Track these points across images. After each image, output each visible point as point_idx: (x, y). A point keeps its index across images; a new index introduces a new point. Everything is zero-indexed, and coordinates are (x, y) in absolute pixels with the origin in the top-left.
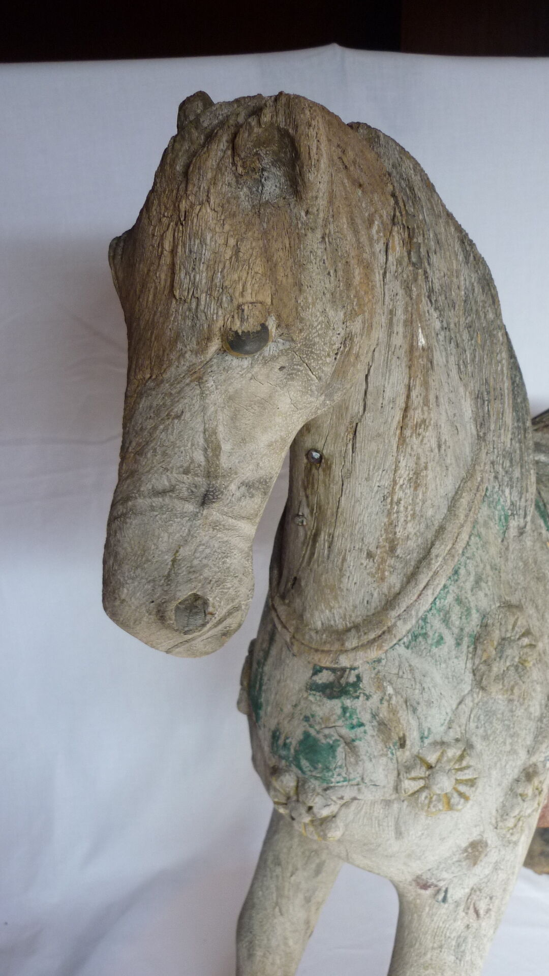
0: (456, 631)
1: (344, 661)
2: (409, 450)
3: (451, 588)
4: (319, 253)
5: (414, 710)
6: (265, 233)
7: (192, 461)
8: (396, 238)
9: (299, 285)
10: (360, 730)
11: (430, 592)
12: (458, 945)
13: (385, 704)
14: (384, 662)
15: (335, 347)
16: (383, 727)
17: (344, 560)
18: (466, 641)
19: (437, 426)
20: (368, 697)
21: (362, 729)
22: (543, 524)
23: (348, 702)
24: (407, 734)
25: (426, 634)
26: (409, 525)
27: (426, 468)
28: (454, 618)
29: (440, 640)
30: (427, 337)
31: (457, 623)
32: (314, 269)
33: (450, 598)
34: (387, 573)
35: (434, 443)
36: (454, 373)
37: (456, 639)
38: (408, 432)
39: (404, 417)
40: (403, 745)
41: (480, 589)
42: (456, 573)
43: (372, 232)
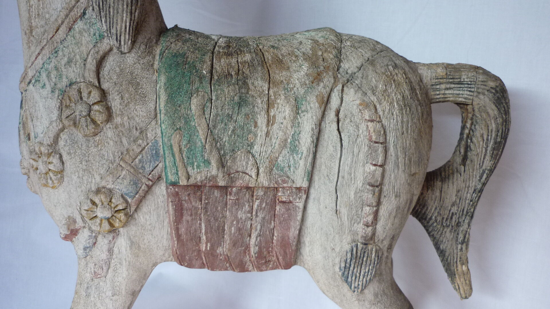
0: (53, 84)
3: (53, 60)
5: (33, 121)
13: (25, 114)
14: (28, 92)
16: (24, 126)
18: (57, 92)
20: (23, 109)
24: (30, 133)
25: (39, 81)
28: (53, 77)
29: (44, 86)
31: (54, 80)
37: (52, 89)
40: (29, 139)
41: (70, 66)
42: (56, 52)
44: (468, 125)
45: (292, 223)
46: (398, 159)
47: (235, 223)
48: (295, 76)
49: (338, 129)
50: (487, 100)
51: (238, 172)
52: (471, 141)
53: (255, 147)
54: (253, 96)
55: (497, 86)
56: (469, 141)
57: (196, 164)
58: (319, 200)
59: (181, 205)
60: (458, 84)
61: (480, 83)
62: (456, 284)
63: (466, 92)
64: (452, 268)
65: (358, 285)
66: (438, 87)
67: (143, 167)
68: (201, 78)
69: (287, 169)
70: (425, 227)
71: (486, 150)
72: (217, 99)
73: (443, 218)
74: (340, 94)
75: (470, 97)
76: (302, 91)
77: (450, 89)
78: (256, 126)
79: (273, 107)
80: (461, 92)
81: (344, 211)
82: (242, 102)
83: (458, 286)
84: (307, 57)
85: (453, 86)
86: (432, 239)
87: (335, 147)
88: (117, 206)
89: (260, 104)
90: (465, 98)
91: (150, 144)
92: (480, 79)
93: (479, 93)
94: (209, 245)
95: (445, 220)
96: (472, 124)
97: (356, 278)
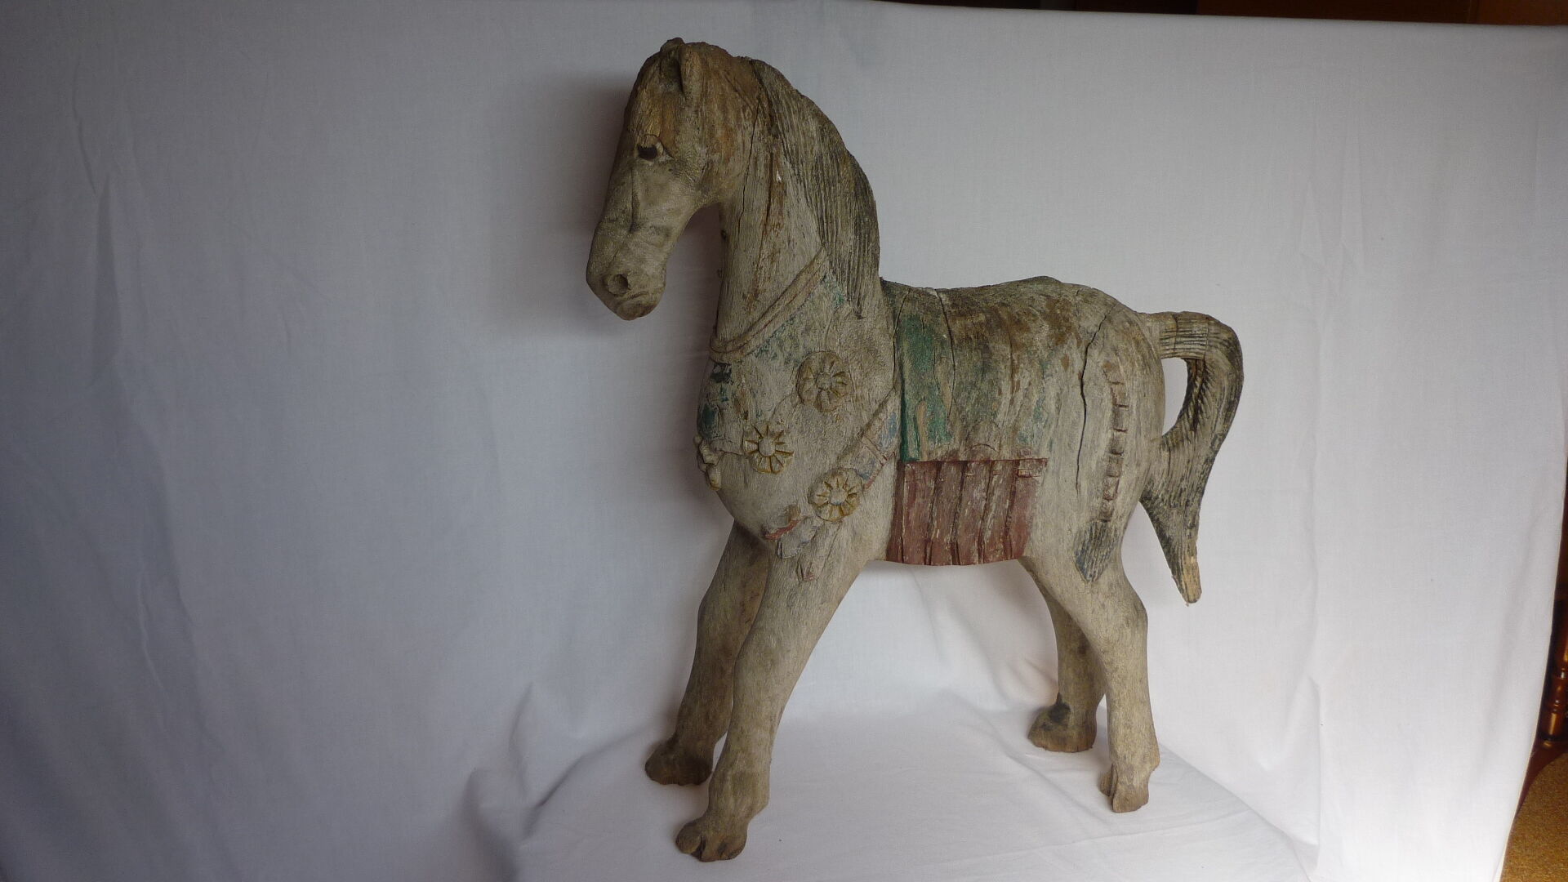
0: (786, 355)
1: (725, 360)
2: (769, 239)
3: (787, 328)
4: (692, 118)
5: (754, 396)
6: (664, 105)
7: (627, 209)
8: (759, 120)
9: (677, 132)
10: (725, 403)
11: (772, 325)
12: (790, 597)
13: (740, 389)
14: (743, 363)
15: (702, 166)
16: (737, 403)
17: (732, 297)
18: (792, 363)
19: (788, 229)
20: (733, 383)
21: (727, 402)
23: (724, 385)
24: (749, 411)
25: (768, 351)
26: (767, 283)
27: (779, 252)
28: (787, 346)
29: (776, 357)
30: (782, 177)
31: (788, 350)
32: (689, 125)
33: (786, 333)
34: (752, 309)
35: (785, 239)
36: (803, 201)
37: (787, 360)
38: (769, 228)
39: (766, 219)
40: (746, 418)
41: (808, 335)
42: (792, 319)
43: (746, 114)
44: (1198, 384)
45: (1030, 501)
46: (1140, 423)
47: (969, 503)
48: (1037, 338)
49: (1082, 394)
50: (1219, 352)
51: (979, 444)
52: (1202, 402)
53: (999, 416)
54: (996, 361)
55: (1230, 338)
56: (1200, 401)
57: (938, 437)
58: (1058, 474)
59: (916, 485)
60: (1189, 337)
61: (1212, 336)
62: (1183, 583)
63: (1197, 346)
64: (1180, 562)
65: (1095, 572)
66: (1167, 341)
67: (881, 443)
68: (943, 342)
69: (1029, 439)
70: (1147, 510)
71: (1218, 412)
72: (960, 365)
73: (1171, 496)
74: (1083, 356)
75: (1201, 351)
76: (1046, 354)
77: (1181, 343)
78: (1000, 393)
79: (1018, 372)
80: (1192, 346)
81: (1084, 484)
82: (985, 368)
83: (1186, 584)
84: (1046, 317)
85: (1184, 339)
86: (1156, 525)
87: (1079, 413)
88: (852, 489)
89: (1004, 369)
90: (1197, 353)
91: (889, 418)
92: (1212, 331)
93: (1211, 346)
94: (938, 531)
95: (1172, 498)
96: (1203, 381)
97: (1093, 563)
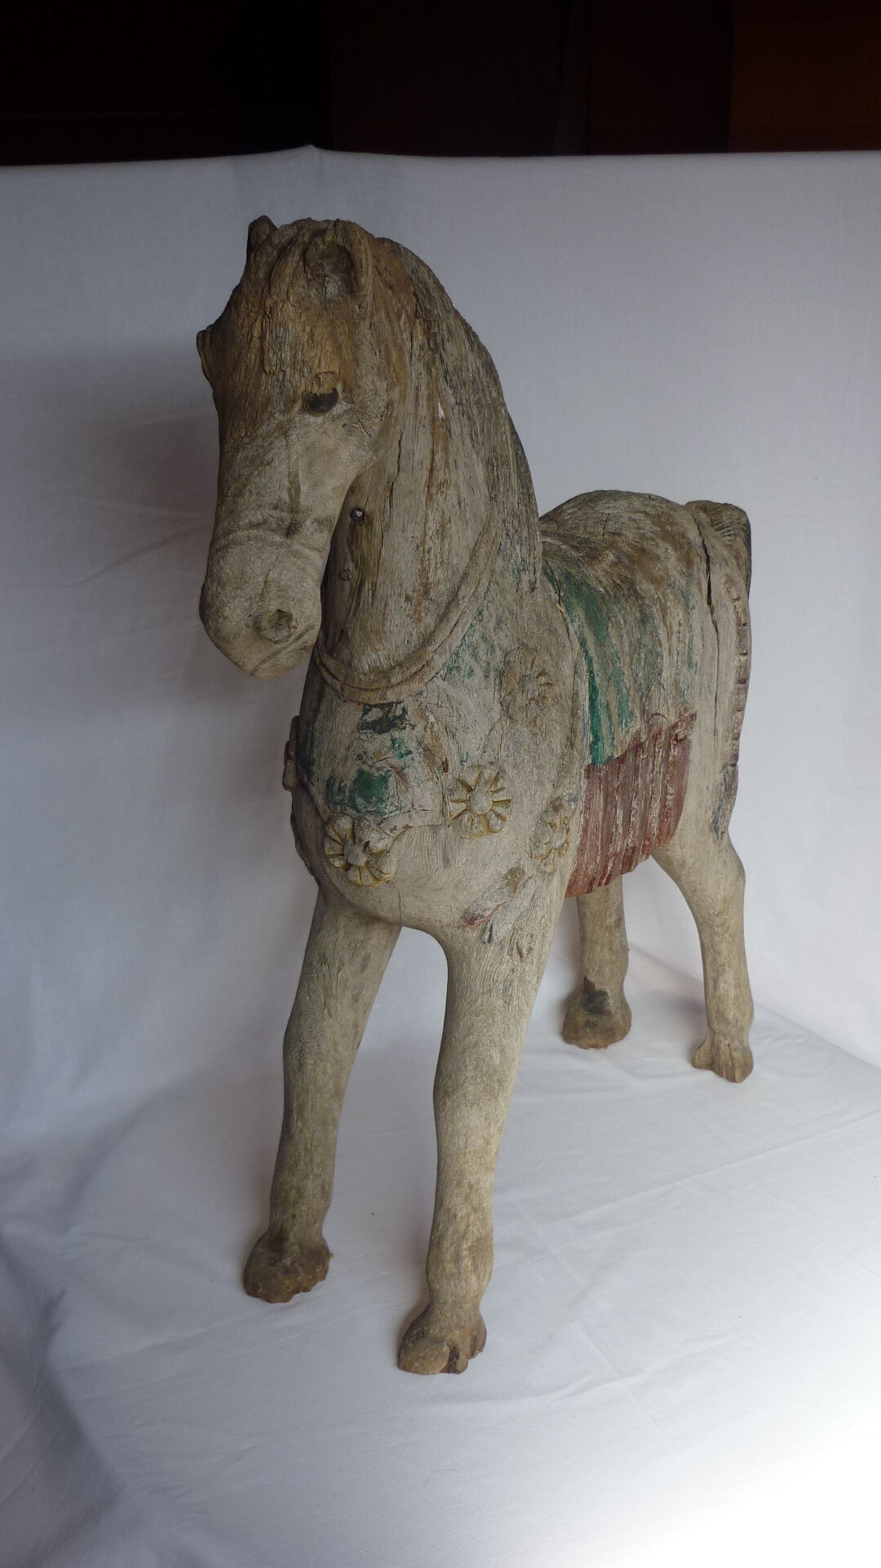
0: (484, 665)
1: (391, 696)
2: (435, 505)
3: (477, 628)
5: (454, 736)
6: (332, 321)
7: (280, 499)
8: (419, 328)
9: (356, 361)
10: (408, 758)
11: (460, 629)
12: (506, 989)
13: (429, 731)
14: (425, 694)
15: (381, 410)
16: (428, 753)
17: (386, 604)
18: (492, 674)
19: (456, 486)
20: (413, 727)
21: (410, 756)
22: (551, 588)
23: (396, 734)
24: (449, 758)
25: (459, 667)
26: (439, 571)
27: (450, 521)
28: (481, 653)
29: (471, 672)
30: (445, 410)
31: (484, 658)
32: (366, 350)
33: (477, 636)
34: (423, 615)
35: (455, 500)
36: (468, 441)
37: (484, 672)
38: (434, 490)
39: (430, 477)
40: (446, 770)
41: (501, 629)
43: (402, 323)
45: (686, 767)
49: (713, 621)
51: (653, 715)
53: (663, 674)
54: (649, 606)
57: (625, 721)
58: (700, 725)
59: (607, 790)
67: (581, 749)
69: (686, 693)
72: (625, 622)
74: (706, 574)
76: (684, 583)
78: (660, 644)
79: (667, 614)
81: (720, 728)
87: (713, 646)
89: (656, 614)
91: (582, 713)
97: (725, 817)
